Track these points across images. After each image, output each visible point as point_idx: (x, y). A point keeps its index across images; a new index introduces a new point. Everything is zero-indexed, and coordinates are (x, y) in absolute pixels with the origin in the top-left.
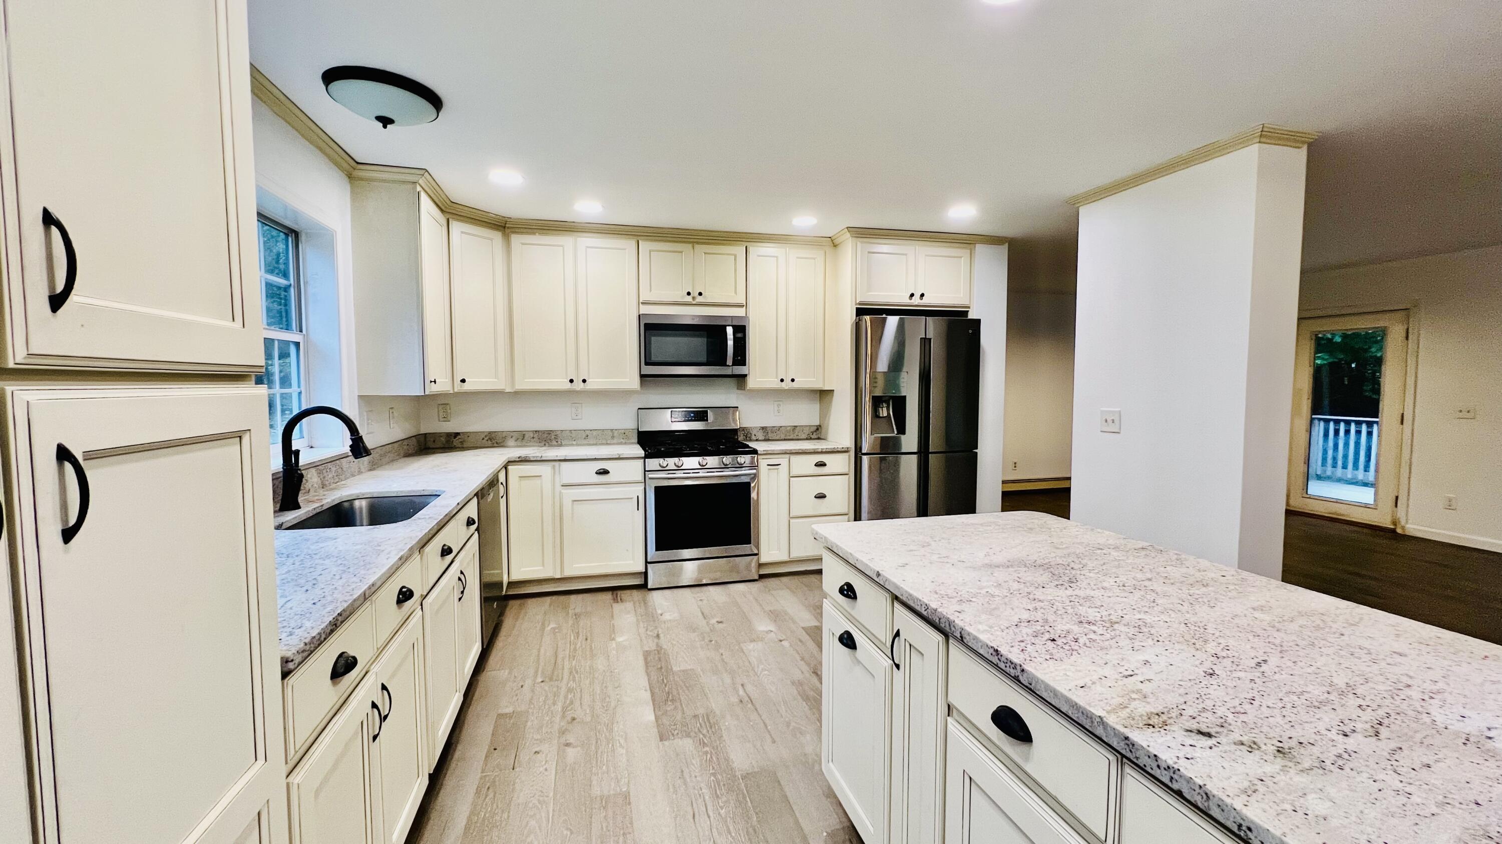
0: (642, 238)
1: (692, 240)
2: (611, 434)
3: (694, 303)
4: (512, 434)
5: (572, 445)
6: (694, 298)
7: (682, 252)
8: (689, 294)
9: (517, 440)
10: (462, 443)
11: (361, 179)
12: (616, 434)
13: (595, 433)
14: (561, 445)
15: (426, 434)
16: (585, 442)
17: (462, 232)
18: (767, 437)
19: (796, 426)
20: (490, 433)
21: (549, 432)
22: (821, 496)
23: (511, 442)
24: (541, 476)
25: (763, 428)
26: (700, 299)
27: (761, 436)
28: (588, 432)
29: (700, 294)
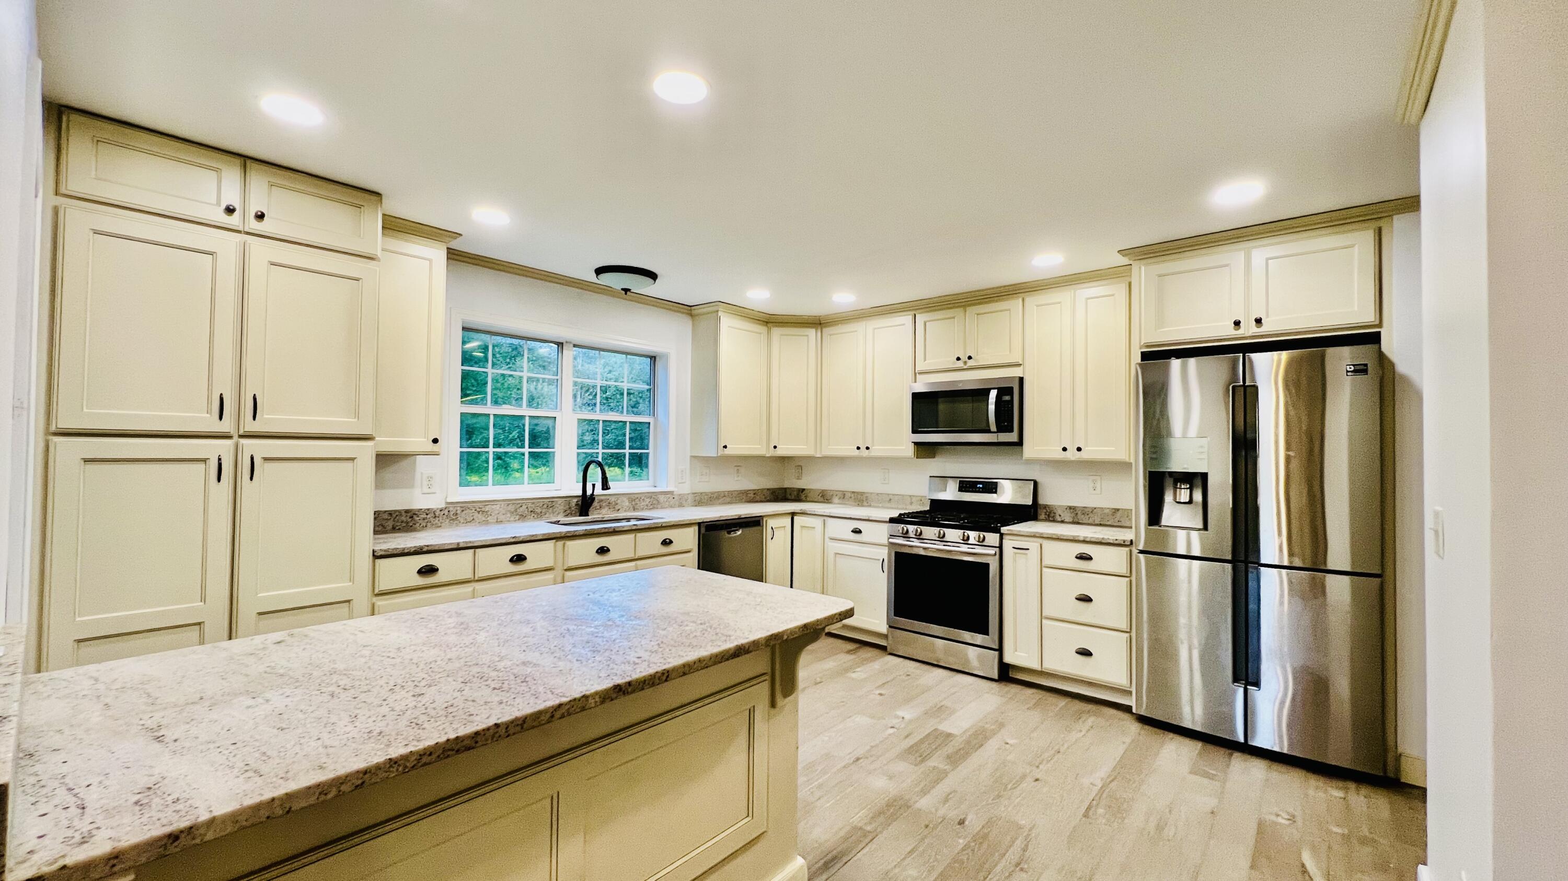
0: (920, 311)
1: (963, 304)
2: (909, 499)
3: (965, 367)
4: (837, 493)
5: (878, 507)
6: (965, 363)
7: (954, 318)
8: (958, 359)
9: (840, 498)
10: (806, 497)
11: (697, 315)
12: (914, 499)
13: (896, 498)
14: (870, 506)
15: (786, 488)
16: (889, 505)
17: (782, 335)
18: (1076, 520)
19: (1118, 510)
20: (823, 490)
21: (862, 494)
22: (1086, 599)
23: (836, 500)
24: (814, 528)
25: (1070, 508)
26: (971, 363)
27: (1067, 517)
28: (891, 497)
29: (970, 358)
